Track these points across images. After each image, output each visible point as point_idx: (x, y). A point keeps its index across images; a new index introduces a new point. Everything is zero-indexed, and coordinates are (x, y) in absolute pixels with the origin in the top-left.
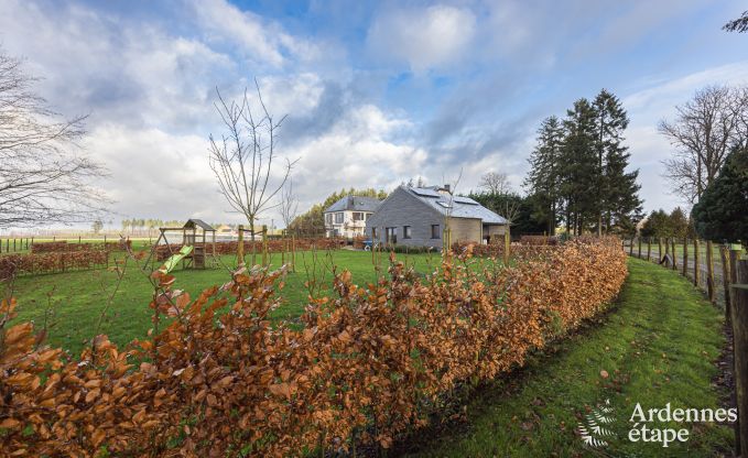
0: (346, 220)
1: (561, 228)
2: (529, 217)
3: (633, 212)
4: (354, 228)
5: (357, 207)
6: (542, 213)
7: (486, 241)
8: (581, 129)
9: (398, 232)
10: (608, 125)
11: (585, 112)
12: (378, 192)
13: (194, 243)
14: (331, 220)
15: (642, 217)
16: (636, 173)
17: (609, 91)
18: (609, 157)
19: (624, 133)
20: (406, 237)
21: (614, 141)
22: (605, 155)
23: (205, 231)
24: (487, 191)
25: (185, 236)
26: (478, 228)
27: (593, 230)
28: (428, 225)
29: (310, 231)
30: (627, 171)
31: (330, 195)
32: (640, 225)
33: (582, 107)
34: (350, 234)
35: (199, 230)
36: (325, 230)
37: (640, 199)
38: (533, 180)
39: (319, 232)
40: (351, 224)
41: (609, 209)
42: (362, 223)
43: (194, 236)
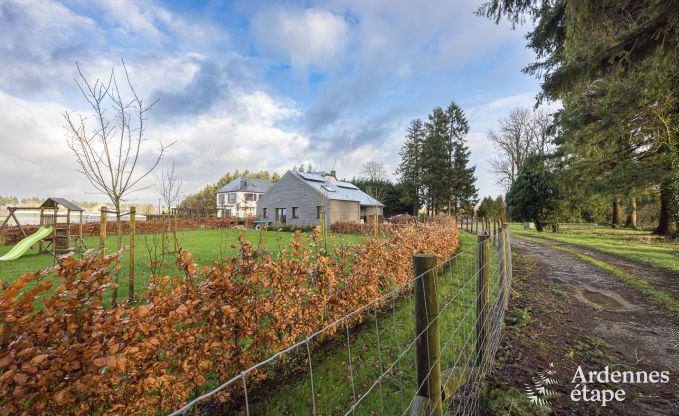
0: (238, 201)
1: (423, 210)
2: (398, 201)
3: (471, 198)
4: (245, 208)
5: (250, 188)
6: (408, 198)
7: (362, 221)
8: (437, 131)
9: (287, 212)
10: (455, 130)
11: (440, 118)
12: (271, 175)
13: (55, 224)
14: (223, 201)
15: (477, 202)
16: (474, 168)
17: (457, 104)
18: (456, 155)
19: (466, 137)
20: (294, 217)
21: (459, 143)
22: (453, 153)
23: (69, 211)
24: (367, 177)
25: (42, 216)
26: (356, 208)
27: (445, 211)
28: (314, 206)
29: (200, 211)
30: (468, 166)
31: (222, 175)
32: (476, 208)
33: (438, 113)
34: (242, 215)
35: (62, 211)
36: (216, 211)
37: (476, 188)
38: (403, 170)
39: (211, 211)
40: (243, 205)
41: (457, 195)
42: (253, 204)
43: (56, 216)
